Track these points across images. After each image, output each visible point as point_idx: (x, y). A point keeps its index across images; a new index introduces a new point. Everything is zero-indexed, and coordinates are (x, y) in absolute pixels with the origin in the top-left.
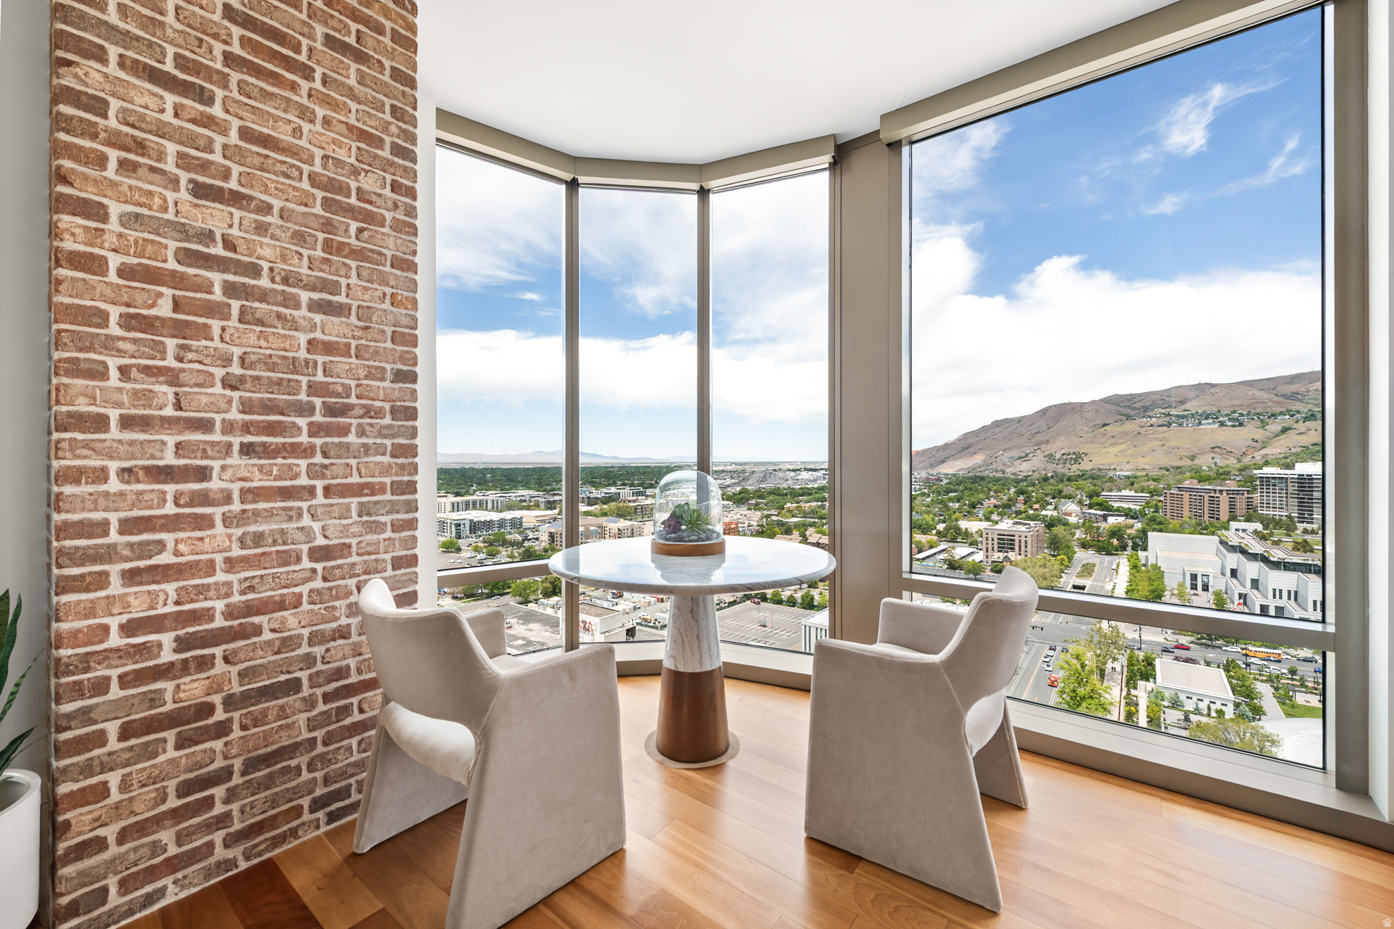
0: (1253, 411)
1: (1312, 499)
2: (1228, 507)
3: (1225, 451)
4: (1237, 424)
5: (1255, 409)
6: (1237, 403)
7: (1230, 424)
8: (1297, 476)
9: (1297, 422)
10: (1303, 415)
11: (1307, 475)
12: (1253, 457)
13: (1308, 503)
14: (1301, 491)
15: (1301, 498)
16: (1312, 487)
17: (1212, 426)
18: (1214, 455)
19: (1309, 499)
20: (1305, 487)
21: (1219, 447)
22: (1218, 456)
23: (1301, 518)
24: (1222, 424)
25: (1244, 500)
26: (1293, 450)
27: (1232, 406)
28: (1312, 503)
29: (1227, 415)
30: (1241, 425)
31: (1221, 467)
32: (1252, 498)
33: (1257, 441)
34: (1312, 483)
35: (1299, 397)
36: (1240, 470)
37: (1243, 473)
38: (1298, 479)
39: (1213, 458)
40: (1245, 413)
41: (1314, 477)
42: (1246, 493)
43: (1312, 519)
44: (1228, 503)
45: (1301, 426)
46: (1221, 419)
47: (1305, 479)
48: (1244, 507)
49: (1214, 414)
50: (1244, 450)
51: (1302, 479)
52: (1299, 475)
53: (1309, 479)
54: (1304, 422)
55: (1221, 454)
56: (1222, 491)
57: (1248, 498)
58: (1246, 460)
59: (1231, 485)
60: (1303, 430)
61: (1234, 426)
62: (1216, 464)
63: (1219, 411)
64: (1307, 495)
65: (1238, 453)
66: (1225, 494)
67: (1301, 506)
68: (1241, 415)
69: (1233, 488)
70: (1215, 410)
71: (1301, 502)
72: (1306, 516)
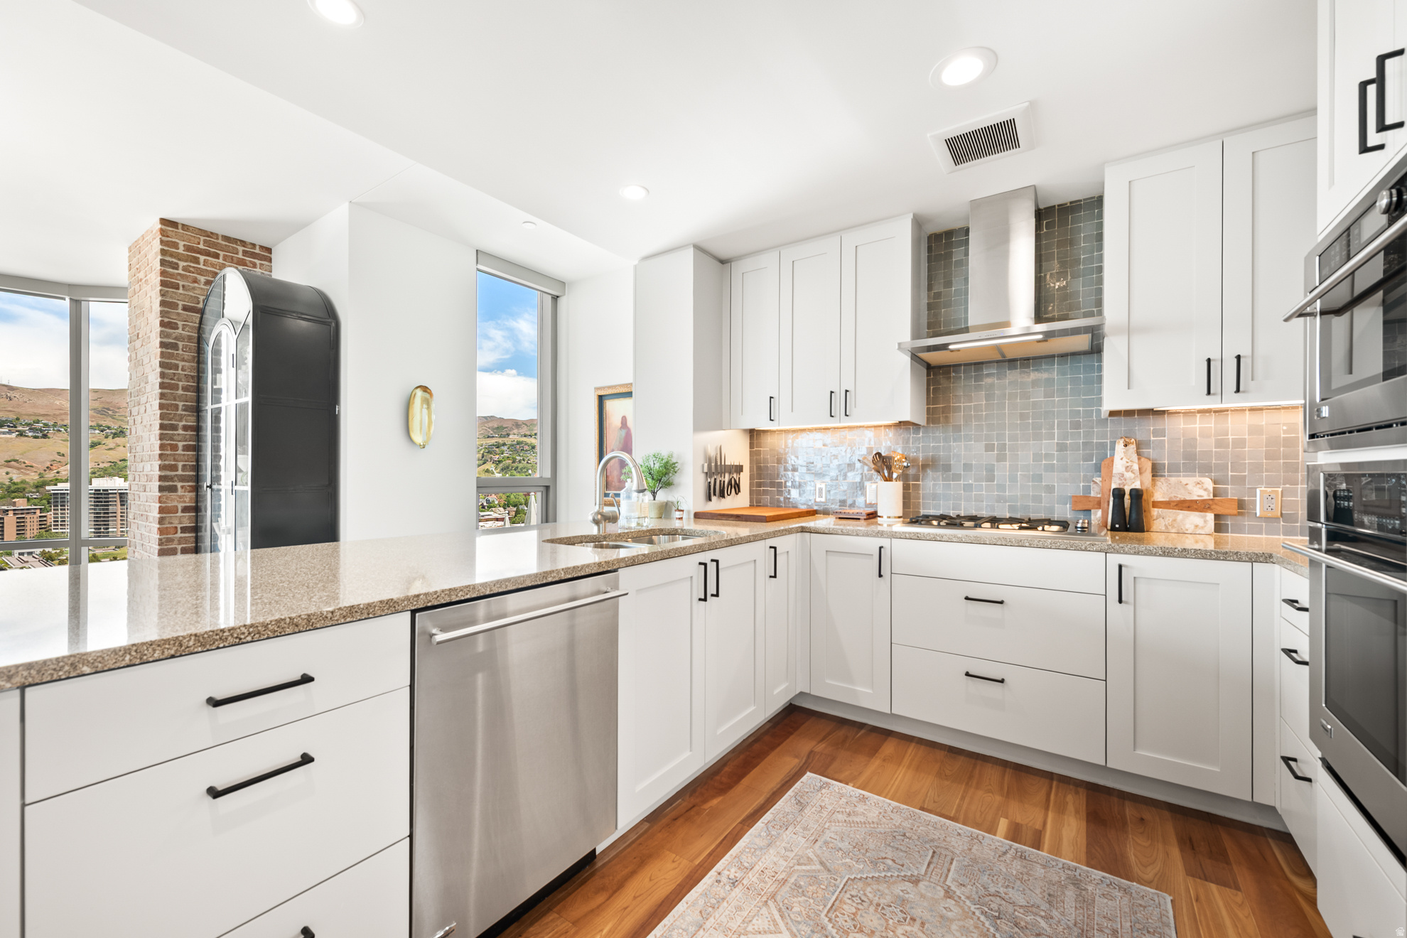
0: (60, 423)
1: (108, 513)
2: (15, 528)
3: (23, 465)
4: (40, 435)
5: (63, 420)
6: (42, 412)
7: (30, 434)
8: (93, 492)
9: (106, 437)
10: (113, 431)
11: (103, 490)
12: (58, 473)
13: (104, 517)
14: (97, 506)
15: (97, 513)
16: (108, 502)
17: (8, 436)
18: (9, 470)
19: (105, 513)
20: (101, 502)
21: (16, 461)
22: (15, 471)
23: (97, 533)
24: (21, 434)
25: (35, 520)
26: (102, 466)
27: (35, 415)
28: (108, 517)
29: (28, 424)
30: (45, 436)
31: (15, 484)
32: (45, 516)
33: (63, 455)
34: (108, 498)
35: (110, 412)
36: (37, 487)
37: (41, 489)
38: (94, 494)
39: (7, 473)
40: (51, 423)
41: (110, 492)
42: (38, 511)
43: (108, 532)
44: (15, 524)
45: (110, 442)
46: (20, 428)
47: (101, 494)
48: (35, 527)
49: (11, 422)
50: (48, 464)
51: (98, 494)
52: (96, 490)
53: (105, 494)
54: (113, 438)
55: (18, 469)
56: (7, 511)
57: (40, 517)
58: (50, 476)
59: (21, 503)
60: (112, 446)
61: (36, 437)
62: (11, 479)
63: (18, 419)
64: (103, 509)
65: (41, 467)
66: (11, 514)
67: (97, 521)
68: (46, 425)
69: (22, 508)
70: (12, 416)
71: (97, 517)
72: (102, 530)
